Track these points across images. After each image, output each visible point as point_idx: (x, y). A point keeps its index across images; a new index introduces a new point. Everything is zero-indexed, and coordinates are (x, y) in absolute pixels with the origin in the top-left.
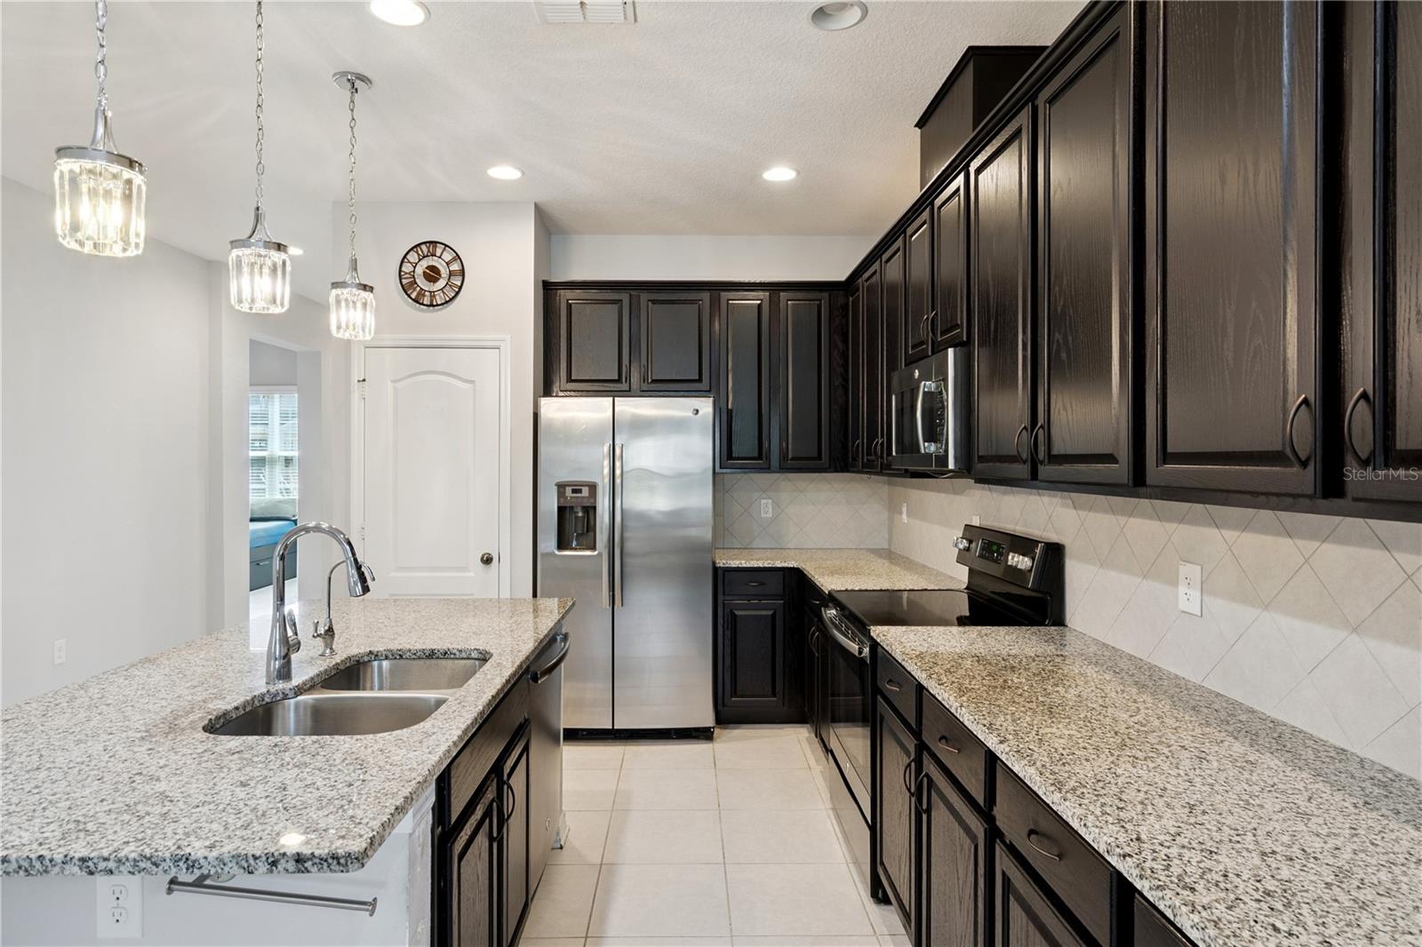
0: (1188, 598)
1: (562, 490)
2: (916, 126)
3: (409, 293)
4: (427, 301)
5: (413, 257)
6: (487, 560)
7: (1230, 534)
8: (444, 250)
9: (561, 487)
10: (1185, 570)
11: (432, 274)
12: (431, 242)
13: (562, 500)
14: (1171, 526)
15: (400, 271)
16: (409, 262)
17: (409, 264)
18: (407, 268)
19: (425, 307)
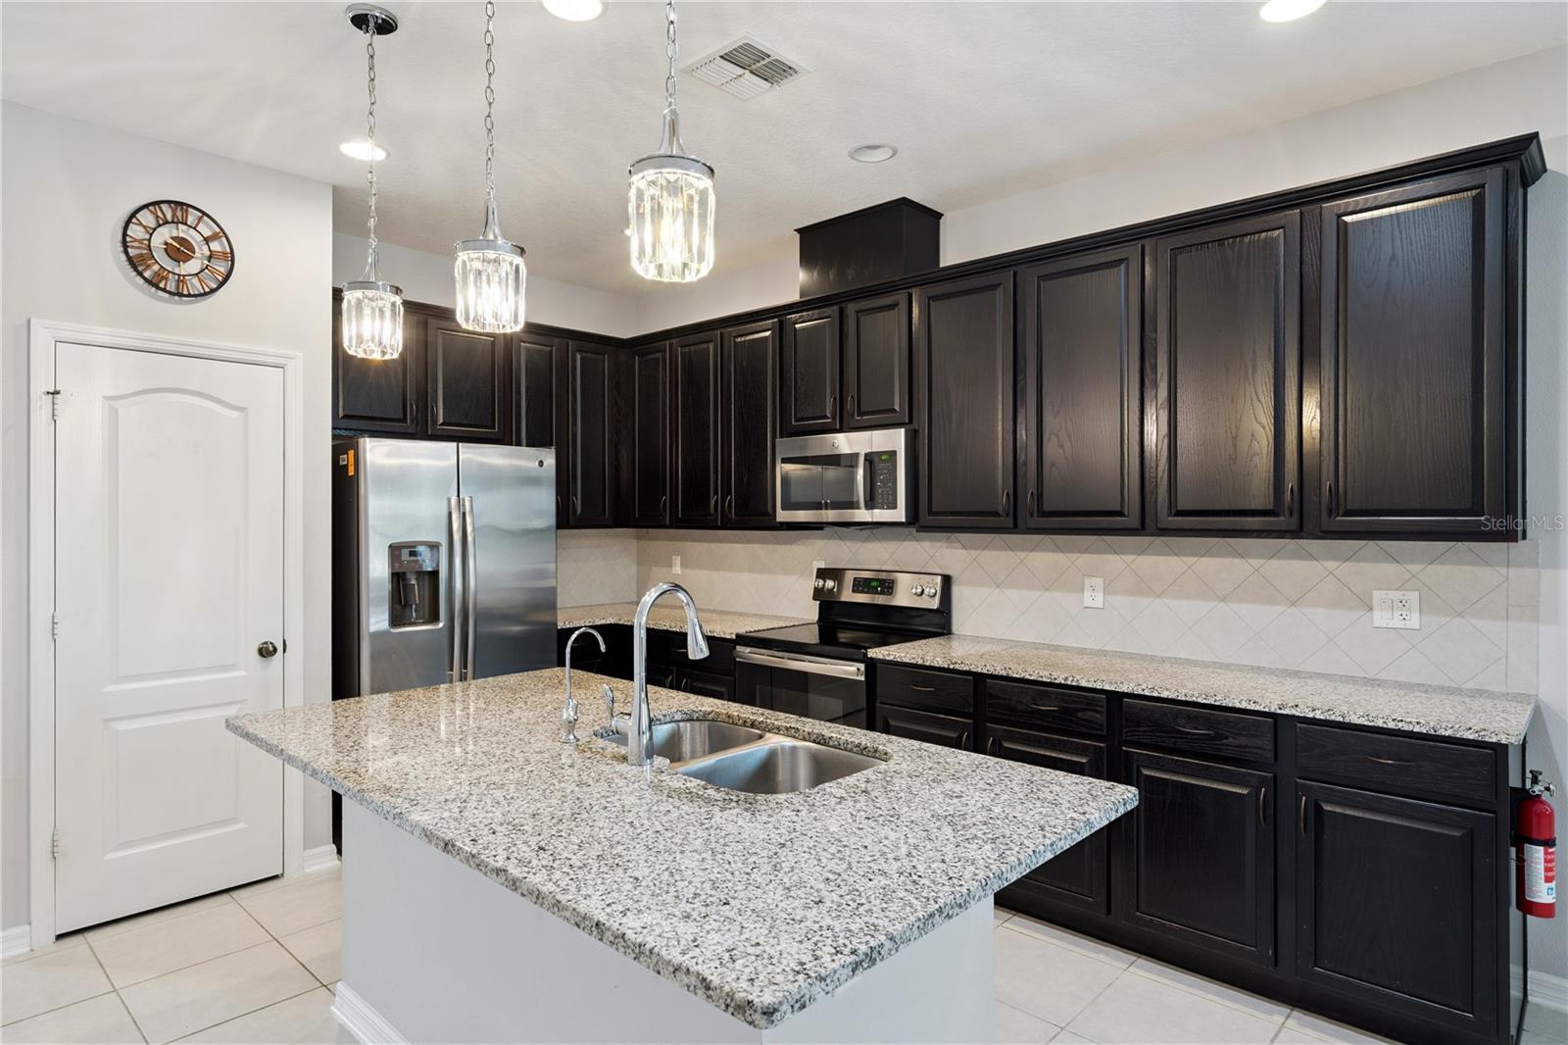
0: (1093, 598)
1: (396, 553)
2: (798, 230)
3: (140, 269)
4: (171, 286)
5: (147, 218)
6: (266, 652)
7: (1128, 558)
8: (200, 219)
9: (395, 550)
10: (1088, 582)
11: (180, 251)
12: (177, 203)
13: (397, 565)
14: (1074, 556)
15: (125, 235)
16: (141, 224)
17: (141, 229)
18: (135, 231)
19: (166, 295)
